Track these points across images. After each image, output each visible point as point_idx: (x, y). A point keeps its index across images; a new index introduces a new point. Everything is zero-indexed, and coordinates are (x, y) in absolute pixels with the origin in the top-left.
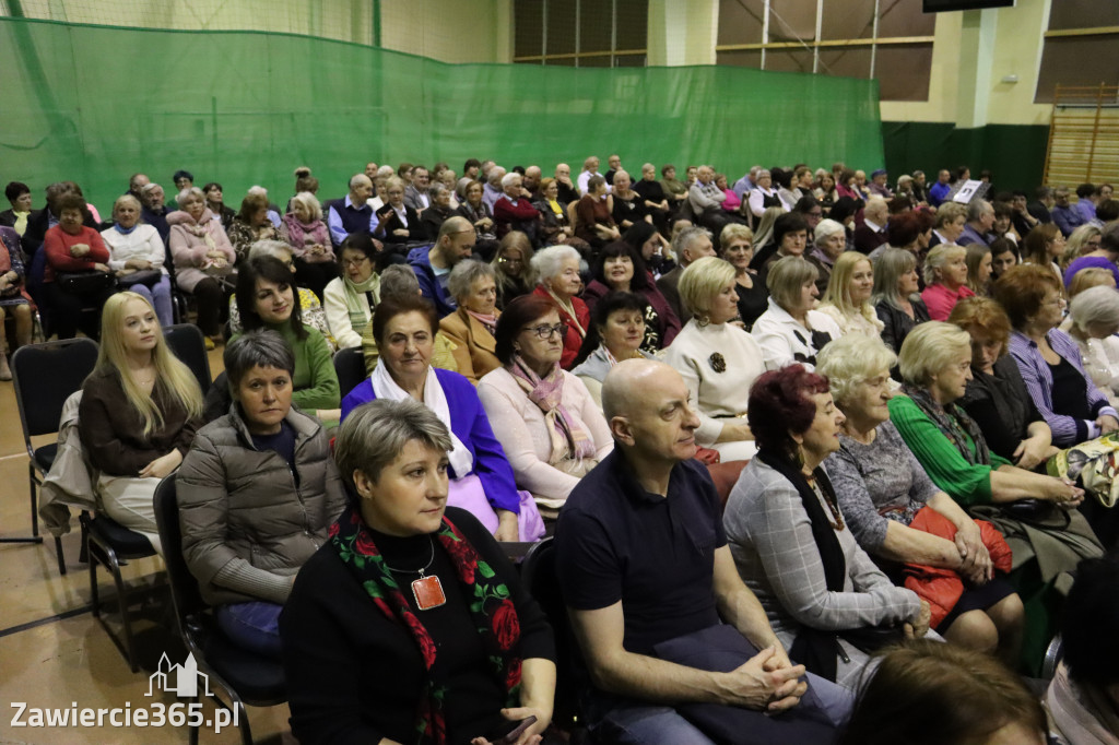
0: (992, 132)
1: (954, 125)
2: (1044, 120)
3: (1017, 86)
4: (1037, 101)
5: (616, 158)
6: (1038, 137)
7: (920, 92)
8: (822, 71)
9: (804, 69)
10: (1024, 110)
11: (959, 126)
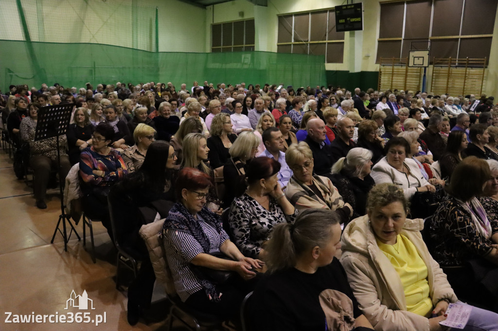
0: (363, 74)
1: (349, 71)
2: (378, 70)
3: (370, 58)
4: (376, 63)
5: (206, 82)
6: (376, 75)
7: (340, 60)
8: (310, 53)
9: (305, 53)
10: (372, 66)
11: (350, 72)
